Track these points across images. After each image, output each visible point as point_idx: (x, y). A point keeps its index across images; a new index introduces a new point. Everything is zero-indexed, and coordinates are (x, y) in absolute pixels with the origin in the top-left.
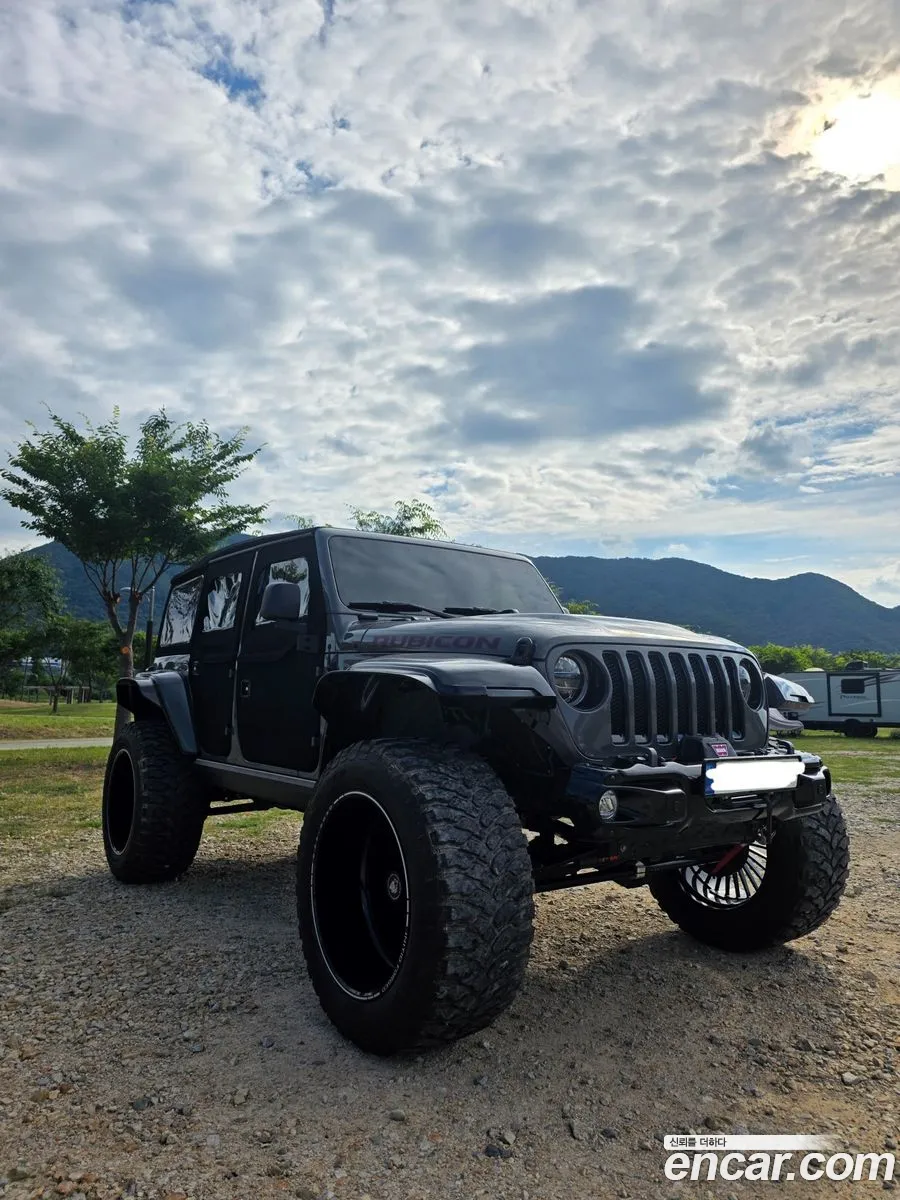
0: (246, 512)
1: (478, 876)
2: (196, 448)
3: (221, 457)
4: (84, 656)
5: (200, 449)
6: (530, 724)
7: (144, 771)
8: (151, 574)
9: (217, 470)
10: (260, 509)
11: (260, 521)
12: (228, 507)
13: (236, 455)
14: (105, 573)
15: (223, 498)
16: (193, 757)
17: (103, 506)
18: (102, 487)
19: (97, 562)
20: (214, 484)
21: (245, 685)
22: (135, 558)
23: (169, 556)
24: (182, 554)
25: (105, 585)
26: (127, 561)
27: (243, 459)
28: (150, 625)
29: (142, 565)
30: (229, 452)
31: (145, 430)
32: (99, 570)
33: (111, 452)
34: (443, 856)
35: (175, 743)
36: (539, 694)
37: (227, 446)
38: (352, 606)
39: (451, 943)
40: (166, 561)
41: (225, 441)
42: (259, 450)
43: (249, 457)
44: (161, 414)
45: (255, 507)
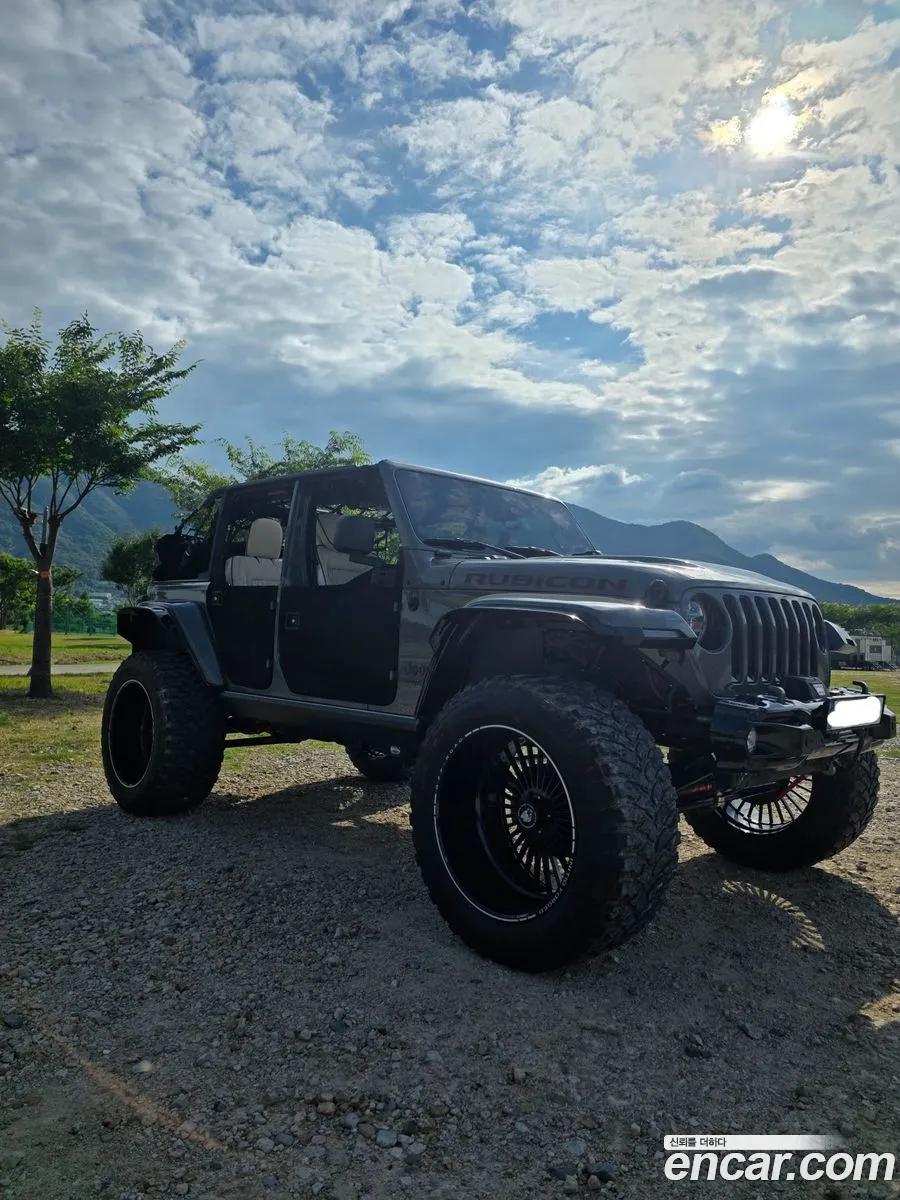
0: (179, 433)
1: (644, 806)
2: (127, 360)
3: (151, 372)
5: (132, 361)
6: (660, 663)
7: (166, 702)
8: (73, 496)
9: (149, 386)
10: (195, 428)
11: (195, 442)
12: (158, 425)
13: (169, 370)
14: (19, 491)
15: (152, 416)
16: (219, 689)
19: (11, 478)
20: (140, 401)
21: (291, 617)
22: (55, 475)
23: (94, 476)
26: (46, 478)
27: (177, 375)
29: (63, 484)
30: (163, 367)
31: (64, 336)
32: (13, 487)
34: (616, 787)
35: (197, 675)
36: (684, 635)
37: (161, 359)
38: (429, 542)
39: (627, 867)
40: (92, 479)
41: (160, 355)
42: (194, 366)
43: (183, 374)
44: (82, 320)
45: (188, 426)
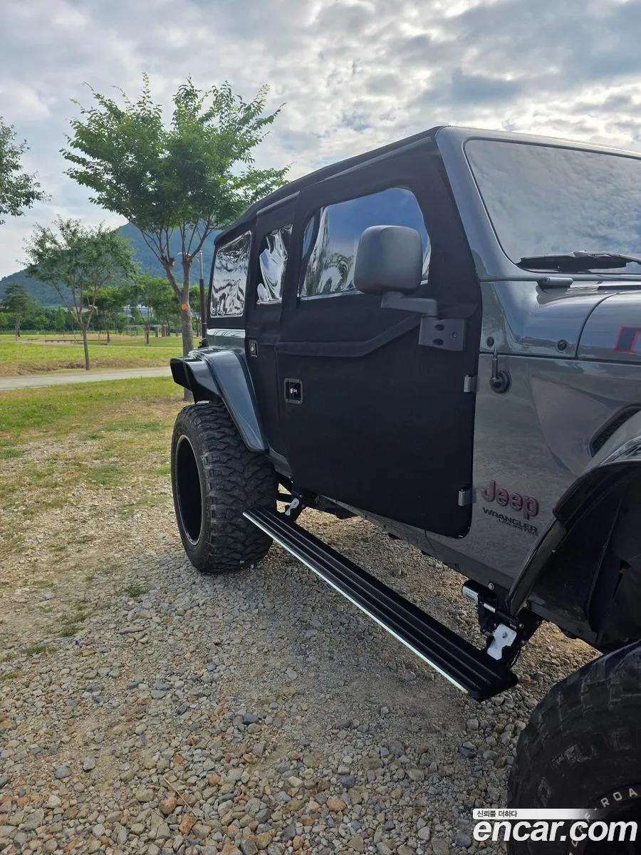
2: (223, 113)
3: (245, 121)
4: (161, 304)
5: (226, 113)
7: (208, 467)
8: (197, 240)
9: (243, 135)
12: (255, 172)
13: (258, 117)
14: (160, 240)
15: (251, 164)
17: (151, 179)
18: (147, 158)
19: (153, 230)
22: (182, 225)
23: (209, 222)
24: (220, 220)
25: (162, 251)
26: (177, 229)
27: (265, 122)
28: (202, 282)
29: (189, 233)
30: (253, 115)
31: (177, 102)
32: (156, 237)
33: (149, 123)
37: (249, 108)
38: (527, 264)
40: (208, 226)
41: (248, 104)
42: (279, 111)
43: (271, 119)
44: (187, 84)
45: (278, 169)
